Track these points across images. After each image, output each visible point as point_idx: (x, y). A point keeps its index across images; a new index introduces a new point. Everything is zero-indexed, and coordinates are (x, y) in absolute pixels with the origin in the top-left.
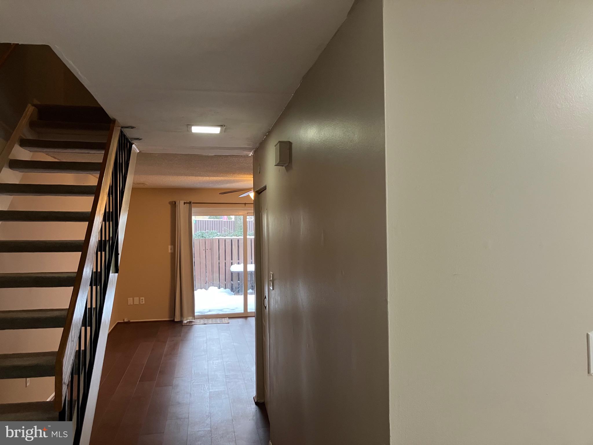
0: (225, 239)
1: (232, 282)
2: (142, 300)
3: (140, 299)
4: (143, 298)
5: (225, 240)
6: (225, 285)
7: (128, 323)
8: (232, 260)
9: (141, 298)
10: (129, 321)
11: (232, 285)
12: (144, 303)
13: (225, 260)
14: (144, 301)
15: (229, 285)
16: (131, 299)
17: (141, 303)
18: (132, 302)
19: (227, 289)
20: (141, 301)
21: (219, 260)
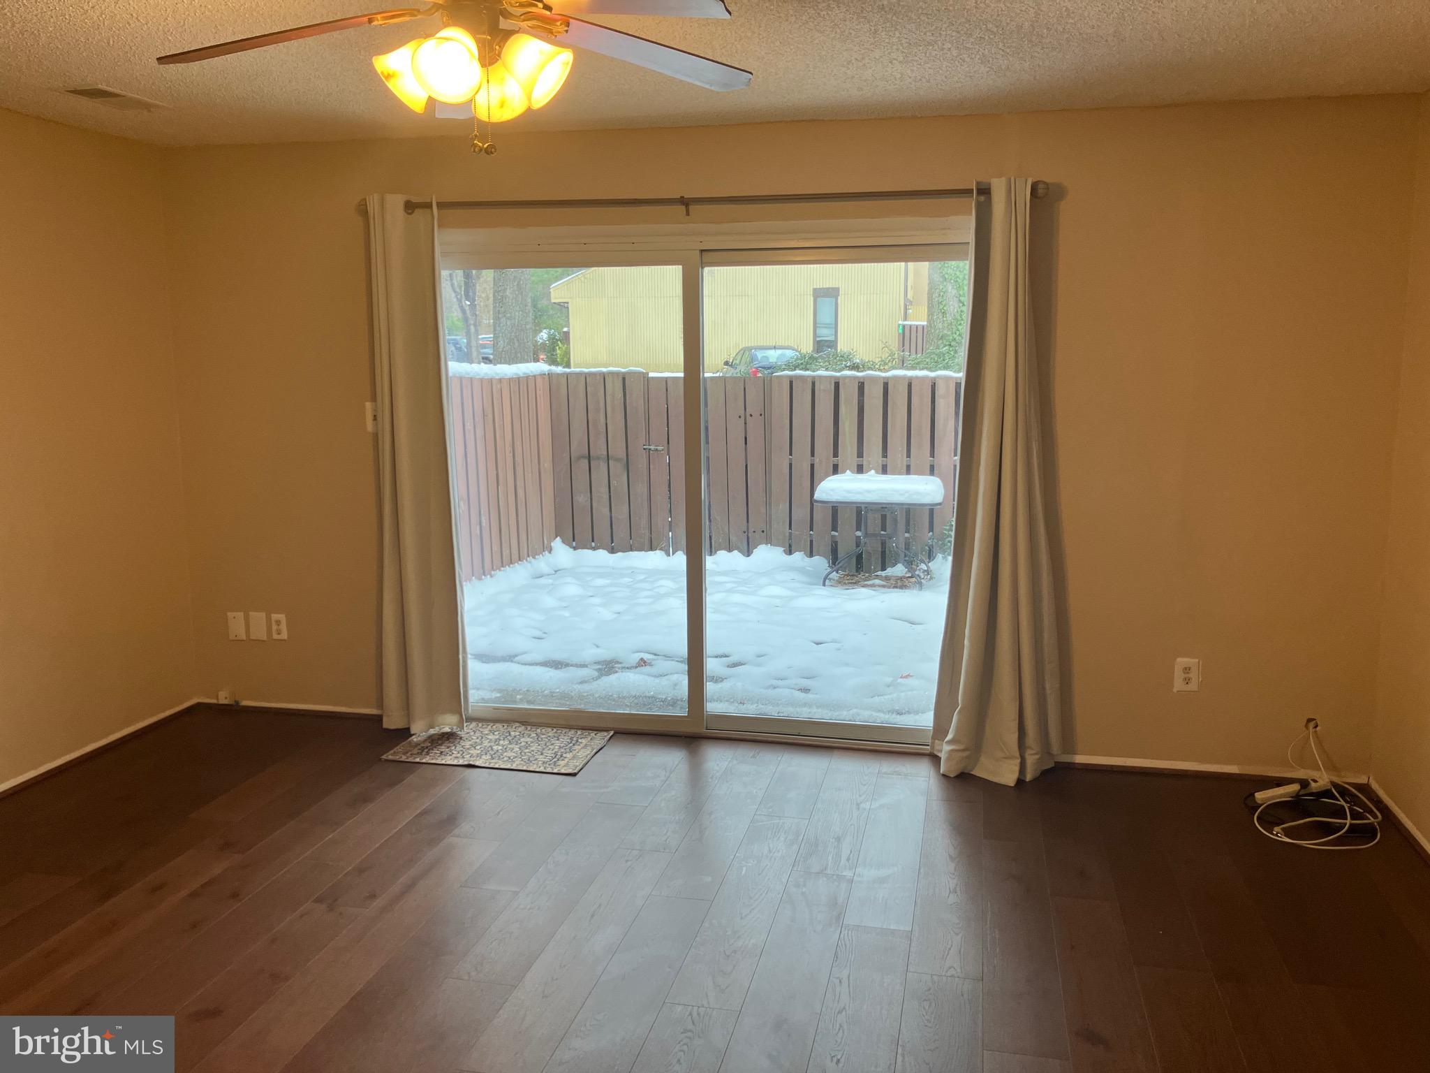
0: (814, 377)
1: (833, 533)
2: (278, 622)
3: (271, 619)
4: (282, 617)
5: (813, 384)
6: (811, 542)
7: (231, 711)
8: (836, 455)
9: (275, 616)
10: (237, 703)
11: (836, 543)
12: (284, 636)
13: (813, 454)
14: (284, 627)
15: (823, 544)
16: (241, 615)
17: (275, 636)
18: (244, 632)
19: (816, 559)
20: (274, 627)
21: (791, 454)
